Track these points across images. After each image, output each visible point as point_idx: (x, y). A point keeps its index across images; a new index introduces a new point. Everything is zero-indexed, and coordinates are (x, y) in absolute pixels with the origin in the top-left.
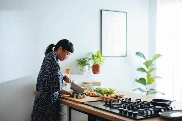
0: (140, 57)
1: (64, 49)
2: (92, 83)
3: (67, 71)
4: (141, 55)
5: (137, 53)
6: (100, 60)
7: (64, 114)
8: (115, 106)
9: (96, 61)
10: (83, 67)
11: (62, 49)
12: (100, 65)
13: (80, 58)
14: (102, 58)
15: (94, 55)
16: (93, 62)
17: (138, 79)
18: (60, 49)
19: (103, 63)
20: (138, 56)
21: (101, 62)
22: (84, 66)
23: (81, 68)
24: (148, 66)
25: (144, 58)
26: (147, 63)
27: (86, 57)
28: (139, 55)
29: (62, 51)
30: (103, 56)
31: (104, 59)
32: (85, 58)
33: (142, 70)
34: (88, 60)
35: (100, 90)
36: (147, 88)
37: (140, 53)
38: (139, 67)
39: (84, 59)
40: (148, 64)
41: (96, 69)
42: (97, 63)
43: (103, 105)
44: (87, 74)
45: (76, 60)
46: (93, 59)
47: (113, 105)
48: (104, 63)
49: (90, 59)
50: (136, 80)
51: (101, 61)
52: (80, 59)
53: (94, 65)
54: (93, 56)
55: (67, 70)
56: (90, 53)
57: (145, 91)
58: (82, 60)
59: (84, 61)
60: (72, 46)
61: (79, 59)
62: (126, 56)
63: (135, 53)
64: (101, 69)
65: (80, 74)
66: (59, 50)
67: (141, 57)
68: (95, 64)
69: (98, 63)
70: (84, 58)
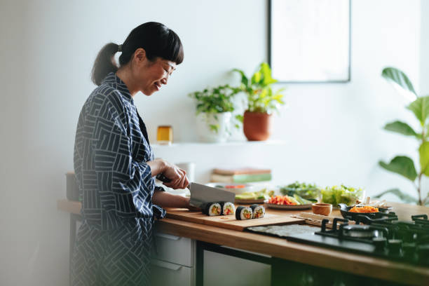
0: (396, 85)
1: (151, 56)
2: (246, 173)
3: (161, 130)
4: (399, 78)
5: (387, 72)
6: (270, 94)
7: (180, 269)
8: (354, 235)
9: (256, 96)
10: (216, 118)
11: (144, 55)
12: (269, 112)
13: (205, 88)
14: (275, 89)
15: (249, 76)
16: (246, 102)
17: (388, 160)
18: (139, 56)
19: (278, 105)
20: (390, 80)
21: (271, 100)
22: (219, 116)
23: (213, 122)
24: (423, 114)
25: (410, 87)
26: (421, 106)
27: (223, 84)
28: (392, 77)
29: (145, 61)
30: (277, 82)
31: (281, 90)
32: (221, 88)
33: (401, 127)
34: (232, 95)
35: (303, 189)
36: (419, 191)
37: (397, 71)
38: (391, 119)
39: (216, 91)
40: (424, 108)
41: (255, 125)
42: (258, 104)
43: (316, 234)
44: (228, 141)
45: (190, 95)
46: (249, 90)
47: (347, 231)
48: (282, 103)
49: (236, 91)
50: (382, 164)
51: (273, 97)
52: (206, 91)
53: (247, 113)
54: (244, 80)
55: (160, 127)
56: (235, 70)
57: (413, 200)
58: (209, 94)
59: (216, 96)
60: (177, 43)
61: (201, 90)
62: (349, 80)
63: (380, 71)
64: (273, 124)
65: (203, 140)
66: (138, 59)
67: (400, 84)
68: (252, 109)
69: (262, 104)
70: (216, 86)
